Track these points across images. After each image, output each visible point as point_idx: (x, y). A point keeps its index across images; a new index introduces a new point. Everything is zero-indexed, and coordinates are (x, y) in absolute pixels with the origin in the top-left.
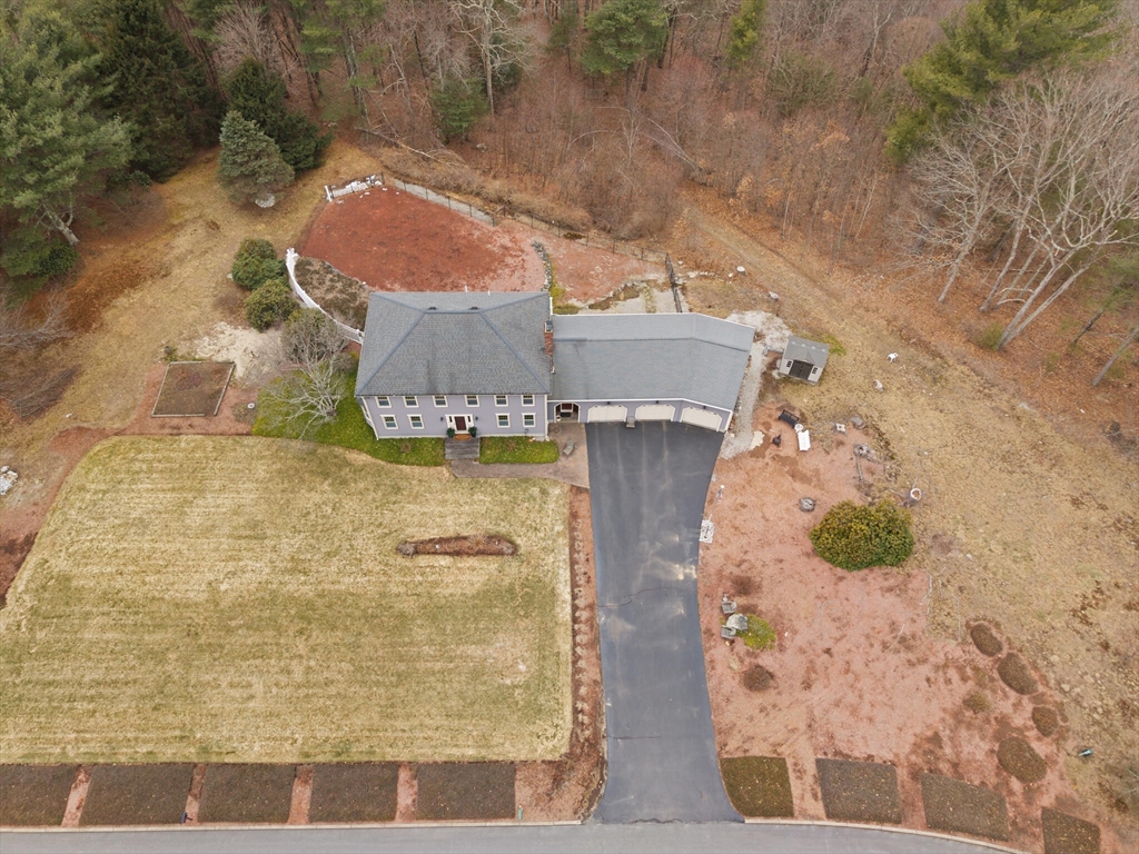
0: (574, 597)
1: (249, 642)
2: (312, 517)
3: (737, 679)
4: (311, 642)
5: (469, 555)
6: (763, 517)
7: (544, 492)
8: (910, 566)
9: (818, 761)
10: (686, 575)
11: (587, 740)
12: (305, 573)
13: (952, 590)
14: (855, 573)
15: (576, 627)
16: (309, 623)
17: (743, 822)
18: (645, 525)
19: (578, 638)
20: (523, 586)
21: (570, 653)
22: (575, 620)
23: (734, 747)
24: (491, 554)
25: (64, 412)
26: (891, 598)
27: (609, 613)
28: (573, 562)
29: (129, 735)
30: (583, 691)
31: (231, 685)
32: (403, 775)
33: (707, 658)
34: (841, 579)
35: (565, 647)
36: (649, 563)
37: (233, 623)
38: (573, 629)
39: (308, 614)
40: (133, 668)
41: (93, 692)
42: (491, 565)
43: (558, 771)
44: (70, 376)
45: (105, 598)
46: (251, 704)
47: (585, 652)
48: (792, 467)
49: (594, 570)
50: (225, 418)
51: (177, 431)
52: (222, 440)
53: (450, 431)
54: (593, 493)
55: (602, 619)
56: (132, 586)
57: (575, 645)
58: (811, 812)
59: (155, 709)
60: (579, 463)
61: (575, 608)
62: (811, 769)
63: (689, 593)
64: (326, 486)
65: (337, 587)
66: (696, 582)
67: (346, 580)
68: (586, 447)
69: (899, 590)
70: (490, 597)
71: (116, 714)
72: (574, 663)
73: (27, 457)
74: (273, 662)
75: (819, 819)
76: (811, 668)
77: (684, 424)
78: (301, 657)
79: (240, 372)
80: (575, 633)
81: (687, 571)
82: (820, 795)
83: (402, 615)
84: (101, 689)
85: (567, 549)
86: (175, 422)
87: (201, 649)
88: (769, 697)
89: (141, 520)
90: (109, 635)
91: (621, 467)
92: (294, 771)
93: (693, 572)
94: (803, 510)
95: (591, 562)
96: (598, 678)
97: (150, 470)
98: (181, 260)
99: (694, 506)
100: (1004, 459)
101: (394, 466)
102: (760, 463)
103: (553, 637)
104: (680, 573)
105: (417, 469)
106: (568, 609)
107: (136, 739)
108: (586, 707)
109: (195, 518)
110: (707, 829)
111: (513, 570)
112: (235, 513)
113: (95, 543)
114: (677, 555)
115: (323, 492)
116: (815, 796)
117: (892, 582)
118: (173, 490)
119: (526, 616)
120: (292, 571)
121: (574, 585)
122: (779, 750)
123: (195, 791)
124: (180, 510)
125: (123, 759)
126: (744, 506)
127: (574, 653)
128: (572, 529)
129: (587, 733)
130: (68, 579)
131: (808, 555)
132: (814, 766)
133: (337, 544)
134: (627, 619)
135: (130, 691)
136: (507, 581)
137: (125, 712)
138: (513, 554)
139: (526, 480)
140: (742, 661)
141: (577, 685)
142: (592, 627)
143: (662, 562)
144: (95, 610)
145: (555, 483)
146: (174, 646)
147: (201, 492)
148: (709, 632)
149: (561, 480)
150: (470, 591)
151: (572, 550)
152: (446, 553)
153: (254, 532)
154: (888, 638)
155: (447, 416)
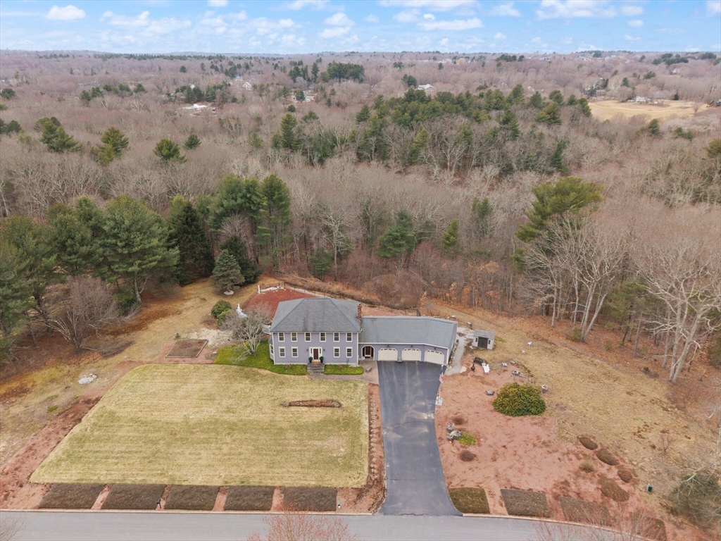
0: (370, 424)
1: (202, 437)
2: (240, 393)
3: (456, 456)
4: (233, 438)
5: (317, 406)
6: (468, 397)
7: (355, 385)
8: (545, 415)
9: (501, 490)
10: (428, 417)
11: (376, 479)
12: (233, 413)
13: (568, 425)
14: (516, 417)
15: (371, 435)
16: (233, 430)
17: (462, 516)
18: (407, 398)
19: (372, 440)
20: (344, 419)
21: (368, 446)
22: (370, 433)
23: (455, 483)
24: (328, 407)
25: (124, 355)
26: (536, 427)
27: (388, 431)
28: (370, 411)
29: (134, 472)
30: (374, 460)
31: (190, 454)
32: (276, 492)
33: (440, 448)
34: (509, 420)
35: (366, 443)
36: (409, 412)
37: (195, 430)
38: (370, 437)
39: (232, 428)
40: (141, 446)
41: (118, 455)
42: (328, 411)
43: (360, 493)
44: (129, 344)
45: (132, 420)
46: (199, 462)
47: (375, 445)
48: (482, 379)
49: (382, 414)
50: (201, 358)
51: (177, 362)
52: (199, 366)
53: (311, 359)
54: (381, 386)
55: (384, 433)
56: (146, 416)
57: (370, 442)
58: (500, 512)
59: (149, 462)
60: (375, 375)
61: (370, 428)
62: (498, 493)
63: (431, 425)
64: (247, 382)
65: (249, 418)
66: (434, 420)
67: (254, 416)
68: (377, 369)
69: (542, 424)
70: (325, 423)
71: (128, 464)
72: (369, 450)
73: (103, 371)
74: (213, 445)
75: (504, 515)
76: (496, 453)
77: (426, 363)
78: (228, 443)
79: (210, 343)
80: (370, 438)
81: (429, 416)
82: (504, 504)
83: (281, 429)
84: (123, 454)
85: (367, 406)
86: (177, 359)
87: (177, 440)
88: (473, 464)
89: (154, 393)
90: (131, 434)
91: (395, 377)
92: (218, 489)
93: (432, 416)
94: (488, 395)
95: (379, 411)
96: (382, 455)
97: (162, 375)
98: (187, 309)
99: (433, 391)
100: (589, 378)
101: (281, 375)
102: (465, 378)
103: (358, 438)
104: (425, 416)
105: (292, 377)
106: (367, 428)
107: (137, 474)
108: (376, 466)
109: (181, 393)
110: (442, 519)
111: (338, 413)
112: (201, 391)
113: (130, 400)
114: (424, 409)
115: (245, 384)
116: (501, 505)
117: (536, 421)
118: (172, 382)
119: (345, 430)
120: (227, 412)
121: (370, 419)
122: (480, 485)
123: (164, 496)
124: (175, 389)
125: (129, 482)
126: (457, 392)
127: (370, 446)
128: (370, 399)
129: (376, 477)
130: (114, 413)
131: (492, 411)
132: (500, 492)
133: (250, 402)
134: (398, 433)
135: (137, 455)
136: (336, 418)
137: (133, 463)
138: (339, 407)
139: (347, 381)
140: (458, 449)
141: (371, 458)
142: (379, 436)
143: (416, 412)
144: (125, 424)
145: (362, 382)
146: (163, 438)
147: (185, 383)
148: (441, 438)
149: (364, 381)
150: (316, 420)
151: (370, 406)
152: (305, 406)
153: (210, 398)
154: (536, 442)
155: (310, 348)
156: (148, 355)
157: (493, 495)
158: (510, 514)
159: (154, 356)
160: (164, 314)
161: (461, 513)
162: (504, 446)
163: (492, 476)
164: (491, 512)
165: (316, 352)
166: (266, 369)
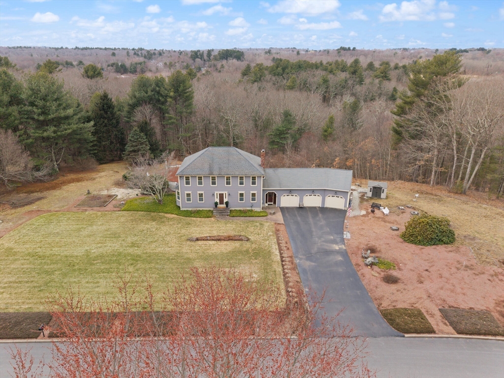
0: (281, 254)
1: (102, 267)
2: (145, 232)
4: (136, 268)
5: (224, 240)
6: (374, 232)
7: (261, 224)
8: (456, 244)
10: (339, 248)
11: (296, 302)
12: (138, 247)
14: (429, 247)
15: (284, 263)
16: (137, 261)
17: (404, 336)
18: (314, 233)
19: (285, 267)
20: (253, 250)
21: (282, 272)
22: (282, 261)
24: (235, 240)
25: (34, 206)
26: (452, 254)
27: (301, 259)
28: (279, 244)
29: (20, 301)
30: (290, 284)
31: (87, 282)
33: (359, 273)
34: (423, 248)
35: (280, 269)
36: (319, 244)
37: (95, 262)
38: (282, 264)
39: (135, 259)
40: (34, 276)
41: (6, 285)
42: (237, 244)
44: (39, 199)
45: (29, 254)
46: (97, 289)
47: (289, 271)
48: (384, 219)
49: (291, 245)
52: (106, 212)
53: (216, 204)
54: (286, 224)
55: (297, 261)
56: (44, 251)
57: (284, 269)
59: (40, 291)
60: (279, 217)
61: (282, 257)
62: (438, 314)
63: (344, 254)
64: (154, 223)
65: (155, 251)
66: (346, 250)
67: (159, 249)
68: (280, 213)
69: (457, 250)
70: (234, 253)
71: (16, 293)
72: (284, 275)
73: (9, 217)
74: (114, 274)
76: (420, 276)
77: (327, 208)
79: (119, 197)
80: (283, 266)
81: (340, 246)
83: (189, 259)
84: (12, 284)
85: (275, 240)
86: (86, 208)
87: (74, 270)
88: (399, 286)
89: (57, 233)
90: (25, 266)
91: (299, 219)
93: (343, 247)
94: (394, 230)
95: (289, 244)
96: (299, 280)
97: (69, 219)
99: (339, 229)
101: (188, 218)
102: (367, 218)
103: (271, 266)
104: (336, 247)
105: (199, 219)
106: (279, 257)
107: (23, 303)
108: (294, 290)
109: (85, 233)
111: (247, 245)
112: (106, 231)
113: (31, 239)
114: (334, 242)
115: (151, 225)
117: (450, 249)
118: (77, 225)
119: (256, 259)
120: (131, 247)
121: (280, 250)
122: (415, 306)
124: (79, 230)
126: (363, 229)
127: (284, 272)
128: (277, 234)
129: (296, 300)
130: (12, 249)
131: (402, 242)
132: (439, 312)
133: (156, 239)
134: (312, 261)
135: (27, 285)
136: (245, 249)
137: (22, 292)
138: (247, 240)
139: (253, 221)
140: (380, 274)
141: (287, 283)
142: (292, 263)
143: (326, 244)
144: (21, 258)
145: (267, 222)
146: (60, 269)
147: (91, 225)
148: (357, 265)
149: (270, 221)
150: (225, 251)
151: (278, 239)
152: (213, 240)
153: (115, 236)
154: (458, 266)
155: (216, 192)
156: (57, 206)
157: (432, 315)
158: (459, 333)
159: (63, 206)
160: (78, 180)
161: (402, 334)
162: (427, 270)
163: (425, 297)
164: (437, 332)
165: (221, 196)
166: (173, 214)
